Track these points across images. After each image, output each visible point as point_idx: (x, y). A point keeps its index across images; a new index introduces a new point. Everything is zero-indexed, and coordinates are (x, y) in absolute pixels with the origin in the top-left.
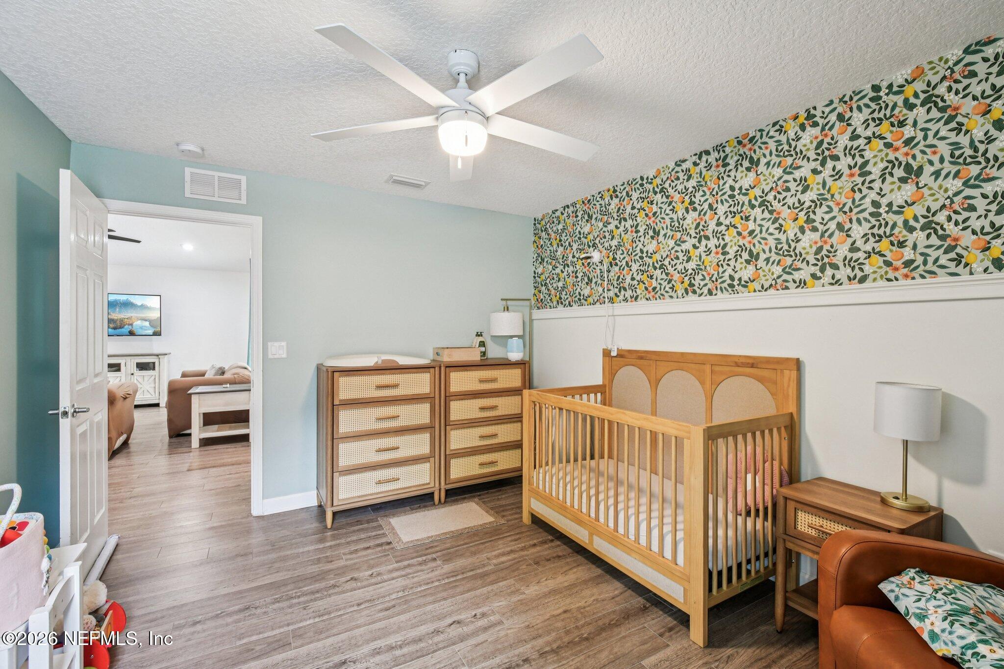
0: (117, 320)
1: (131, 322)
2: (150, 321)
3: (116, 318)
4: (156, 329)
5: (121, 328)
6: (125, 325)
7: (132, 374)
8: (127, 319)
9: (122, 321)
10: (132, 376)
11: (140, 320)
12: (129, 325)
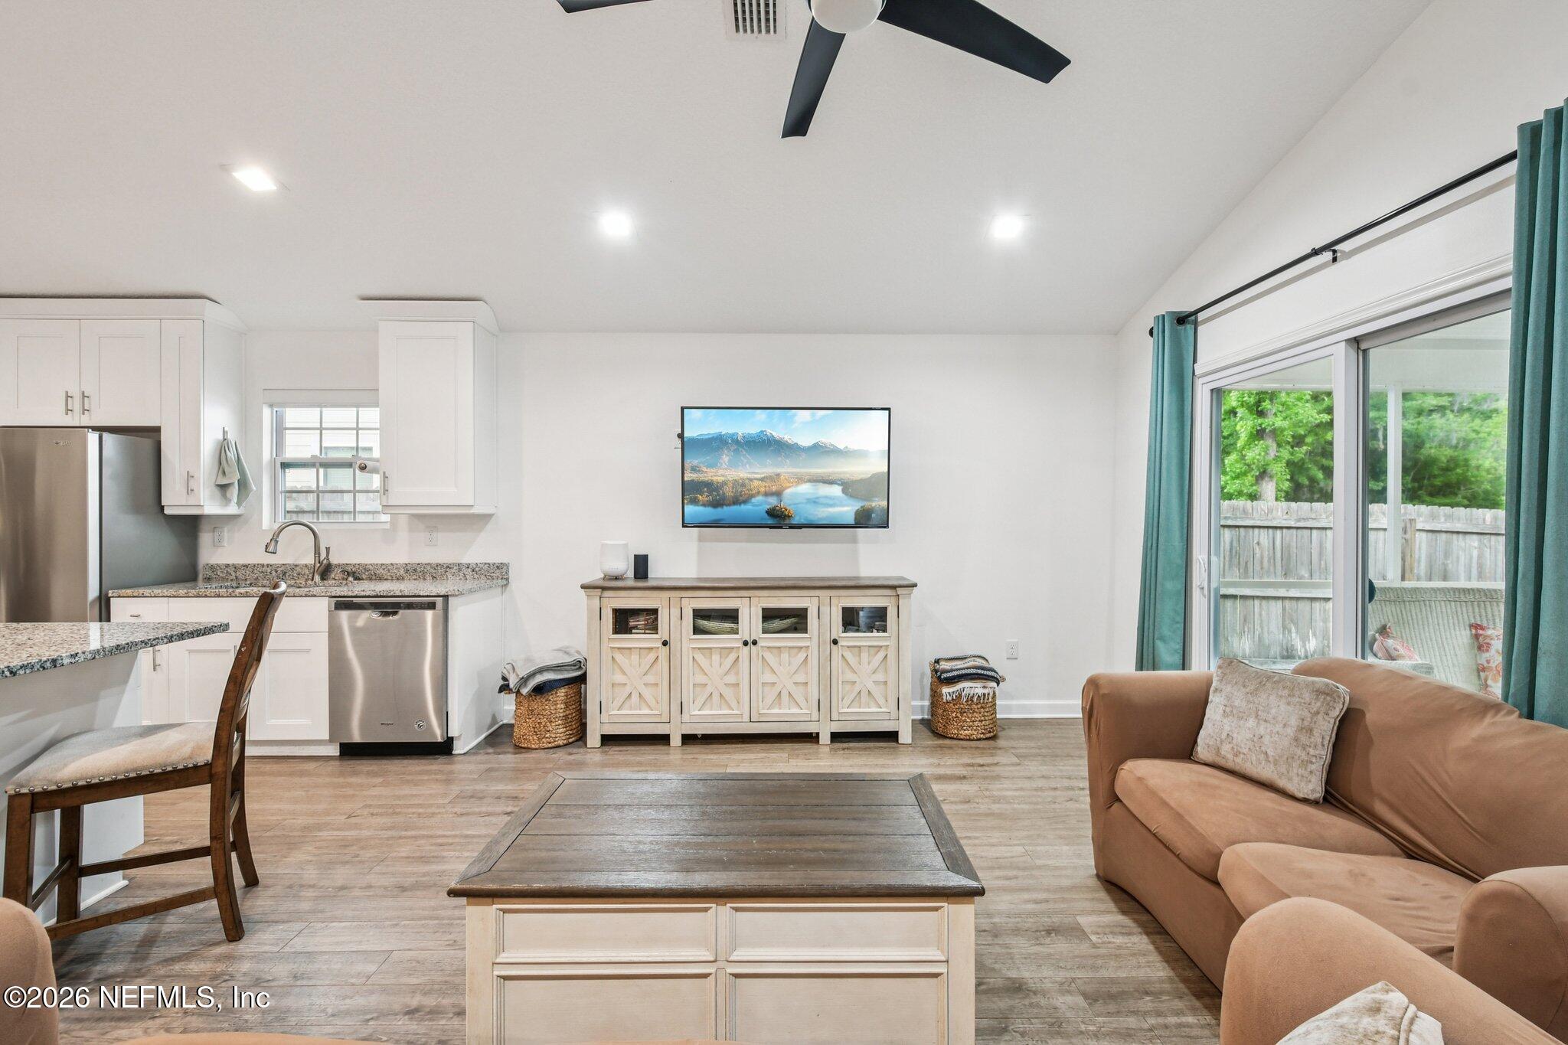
0: (724, 483)
1: (774, 489)
2: (849, 487)
3: (721, 479)
4: (867, 504)
5: (736, 501)
6: (753, 496)
7: (835, 642)
8: (762, 480)
9: (743, 485)
10: (834, 647)
11: (809, 481)
12: (766, 494)
